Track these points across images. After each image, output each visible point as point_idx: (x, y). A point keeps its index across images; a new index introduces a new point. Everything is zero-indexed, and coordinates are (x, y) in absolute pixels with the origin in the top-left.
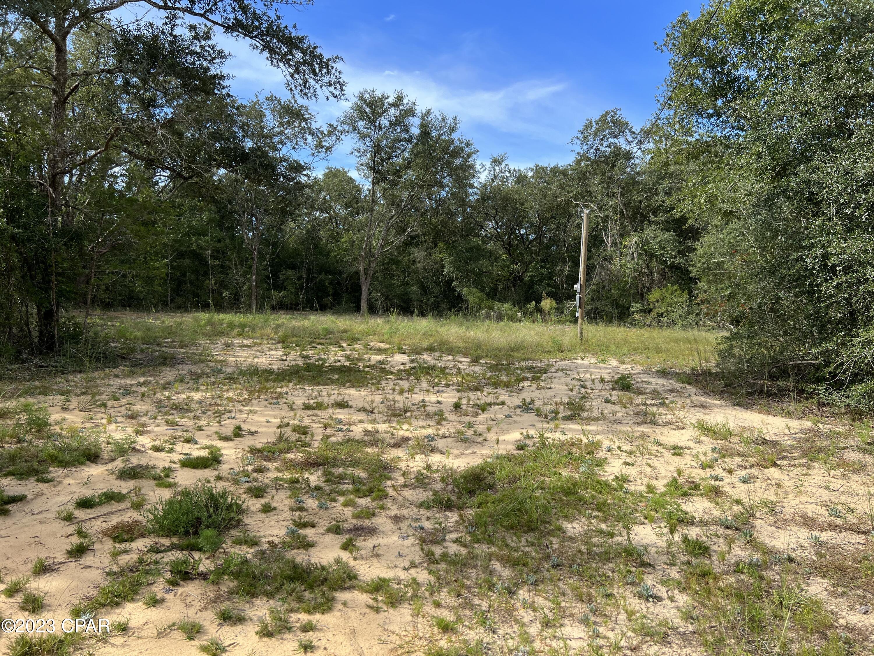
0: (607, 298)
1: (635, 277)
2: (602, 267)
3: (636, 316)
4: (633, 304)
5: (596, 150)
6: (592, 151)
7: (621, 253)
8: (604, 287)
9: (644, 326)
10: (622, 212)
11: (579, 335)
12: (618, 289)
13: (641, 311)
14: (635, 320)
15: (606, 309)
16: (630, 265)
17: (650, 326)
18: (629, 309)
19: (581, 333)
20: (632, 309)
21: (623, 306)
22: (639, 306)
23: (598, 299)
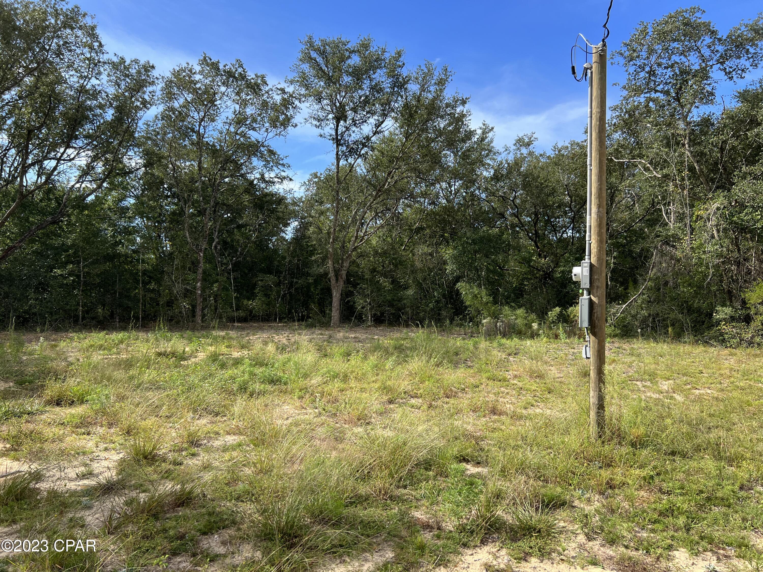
0: (673, 299)
1: (717, 267)
2: (662, 254)
3: (724, 327)
4: (719, 308)
5: (649, 73)
6: (642, 74)
7: (692, 230)
8: (666, 283)
9: (739, 345)
10: (691, 169)
11: (593, 414)
12: (690, 285)
13: (733, 319)
14: (722, 334)
15: (672, 316)
16: (709, 248)
17: (750, 343)
18: (710, 315)
19: (601, 407)
20: (716, 316)
21: (699, 311)
22: (728, 310)
23: (658, 301)
